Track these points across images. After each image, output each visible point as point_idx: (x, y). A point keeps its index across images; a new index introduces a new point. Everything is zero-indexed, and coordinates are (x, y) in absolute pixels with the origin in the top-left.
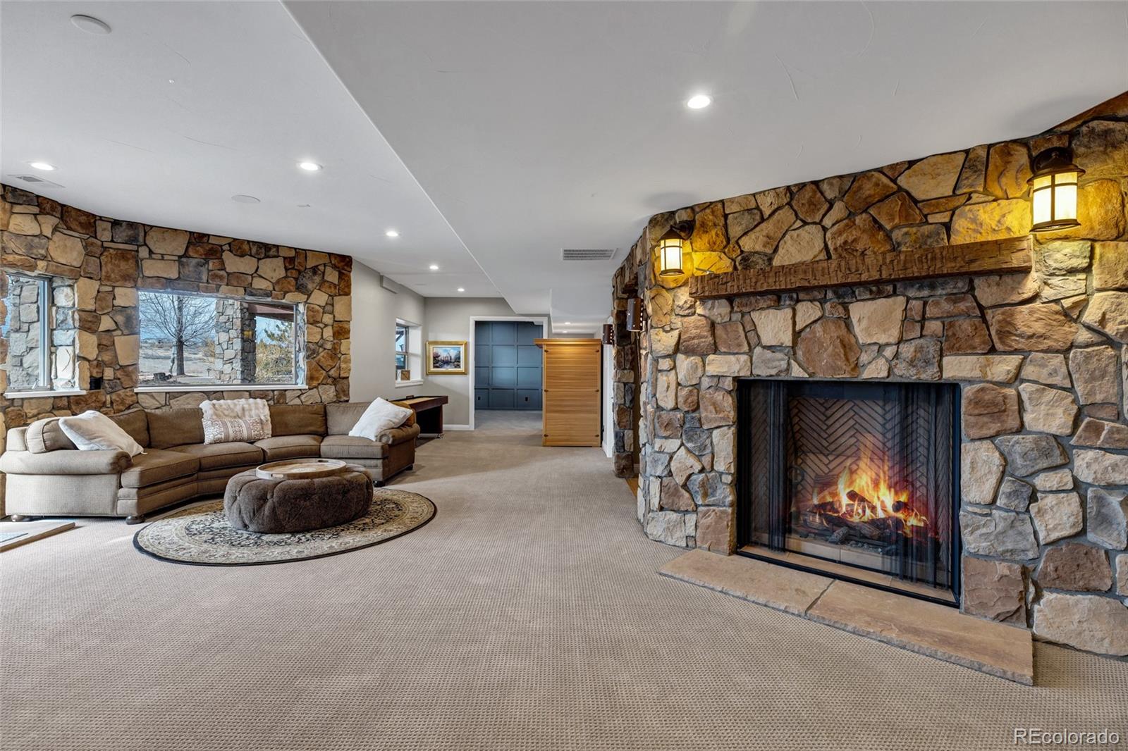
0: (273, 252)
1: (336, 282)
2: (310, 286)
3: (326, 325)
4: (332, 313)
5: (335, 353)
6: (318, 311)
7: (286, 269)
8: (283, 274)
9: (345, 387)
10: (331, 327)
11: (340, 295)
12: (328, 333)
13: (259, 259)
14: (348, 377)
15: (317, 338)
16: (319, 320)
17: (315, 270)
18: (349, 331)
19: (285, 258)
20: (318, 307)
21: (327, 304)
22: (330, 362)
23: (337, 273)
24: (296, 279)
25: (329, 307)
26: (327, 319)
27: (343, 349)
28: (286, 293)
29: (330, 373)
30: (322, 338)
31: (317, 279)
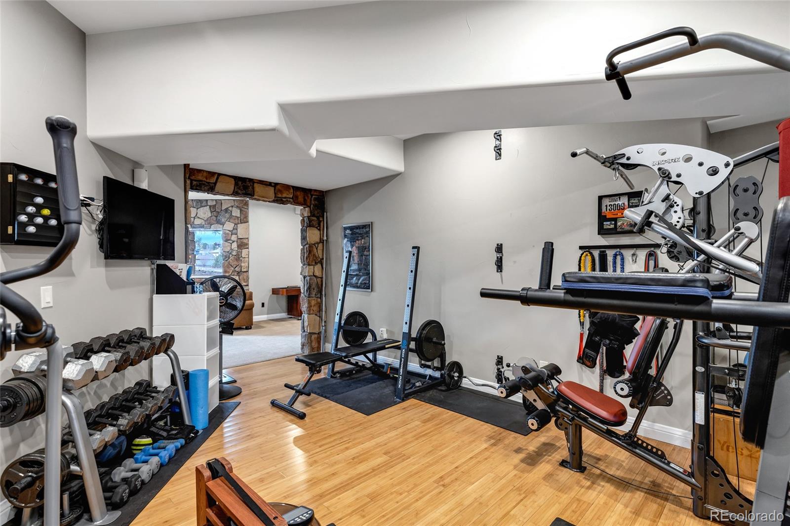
0: (204, 203)
1: (239, 216)
2: (223, 220)
3: (234, 242)
4: (236, 234)
5: (238, 258)
6: (228, 234)
7: (211, 212)
8: (210, 215)
9: (245, 277)
10: (235, 243)
11: (241, 223)
12: (235, 245)
13: (197, 209)
14: (248, 271)
15: (228, 249)
16: (229, 239)
17: (226, 210)
18: (247, 244)
19: (210, 206)
20: (228, 232)
21: (234, 229)
22: (236, 263)
23: (239, 210)
24: (216, 217)
25: (234, 231)
26: (234, 238)
27: (243, 255)
28: (211, 225)
29: (236, 269)
30: (231, 249)
31: (227, 215)
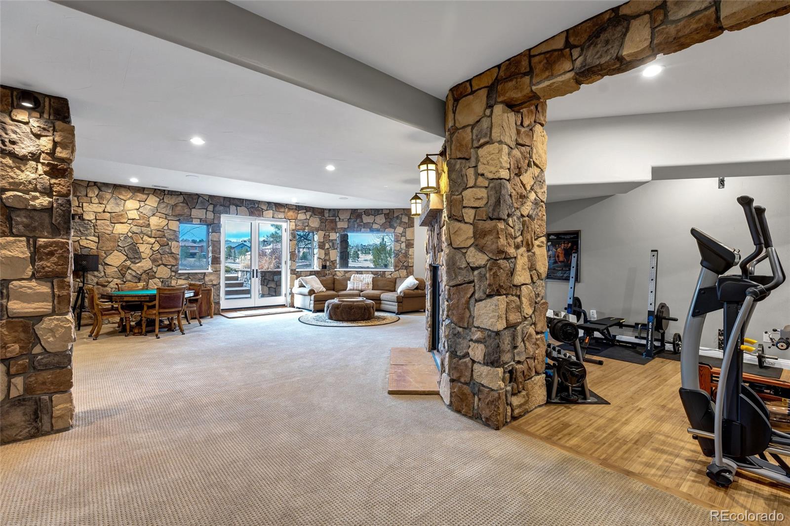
0: (380, 212)
1: (407, 221)
2: (395, 225)
3: (403, 242)
4: (405, 236)
5: (406, 255)
6: (398, 236)
7: (386, 219)
8: (384, 221)
9: (411, 271)
10: (404, 243)
11: (409, 227)
12: (403, 245)
13: (375, 216)
14: (413, 266)
15: (398, 248)
16: (399, 239)
17: (397, 217)
18: (413, 244)
19: (385, 214)
20: (398, 234)
21: (403, 232)
22: (404, 259)
23: (407, 218)
24: (390, 222)
25: (403, 234)
26: (403, 239)
27: (410, 253)
28: (385, 229)
29: (404, 264)
30: (401, 248)
31: (398, 221)
